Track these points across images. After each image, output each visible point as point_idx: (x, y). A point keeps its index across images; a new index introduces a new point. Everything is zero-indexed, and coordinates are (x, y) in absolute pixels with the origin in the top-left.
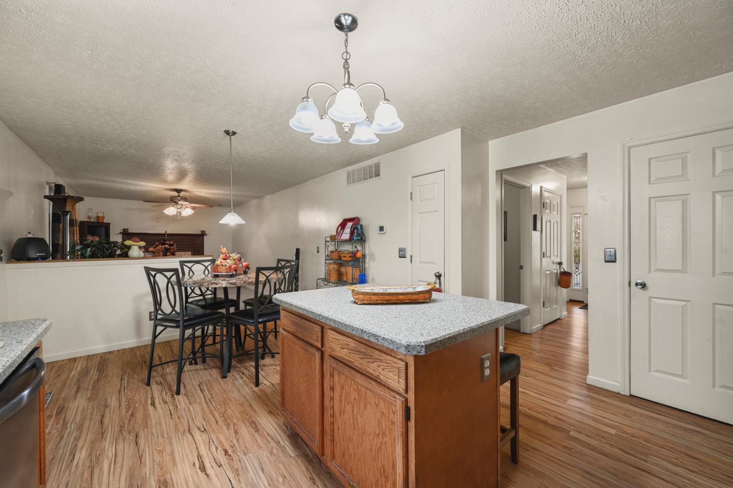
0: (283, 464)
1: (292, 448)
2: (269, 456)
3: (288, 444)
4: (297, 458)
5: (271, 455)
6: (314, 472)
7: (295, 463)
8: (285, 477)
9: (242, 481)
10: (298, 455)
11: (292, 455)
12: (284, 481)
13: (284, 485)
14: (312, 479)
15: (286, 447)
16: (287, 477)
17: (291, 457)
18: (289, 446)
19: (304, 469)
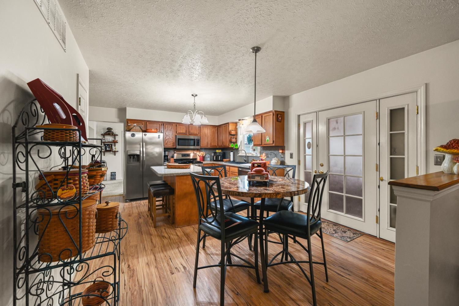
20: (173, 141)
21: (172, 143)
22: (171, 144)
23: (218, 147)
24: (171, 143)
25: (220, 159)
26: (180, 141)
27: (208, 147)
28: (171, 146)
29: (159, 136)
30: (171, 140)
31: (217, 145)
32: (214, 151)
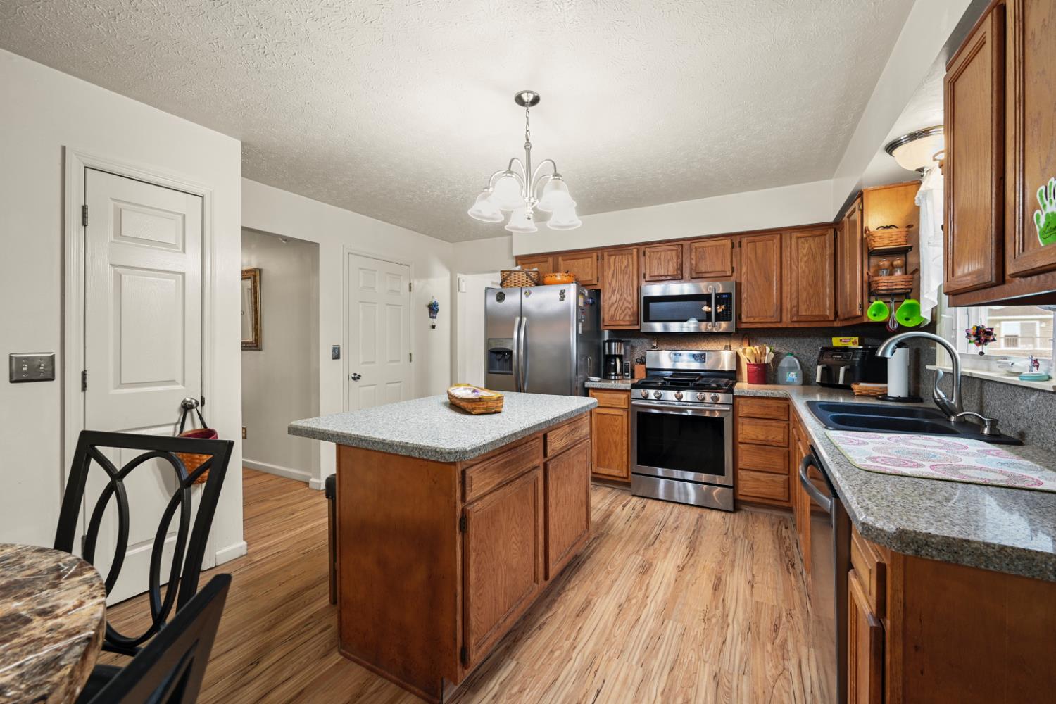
0: (533, 665)
1: (501, 671)
2: (528, 690)
3: (494, 682)
4: (516, 657)
5: (525, 689)
6: (530, 630)
7: (525, 655)
8: (551, 651)
9: (583, 691)
10: (511, 657)
11: (514, 663)
12: (556, 650)
13: (561, 646)
14: (540, 628)
15: (501, 679)
16: (551, 649)
17: (518, 663)
18: (497, 678)
19: (530, 641)
20: (633, 307)
21: (630, 313)
22: (627, 318)
23: (836, 324)
24: (625, 315)
25: (841, 382)
26: (652, 305)
27: (780, 326)
28: (628, 323)
29: (562, 293)
30: (626, 304)
31: (829, 313)
32: (819, 344)
